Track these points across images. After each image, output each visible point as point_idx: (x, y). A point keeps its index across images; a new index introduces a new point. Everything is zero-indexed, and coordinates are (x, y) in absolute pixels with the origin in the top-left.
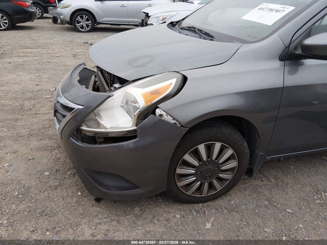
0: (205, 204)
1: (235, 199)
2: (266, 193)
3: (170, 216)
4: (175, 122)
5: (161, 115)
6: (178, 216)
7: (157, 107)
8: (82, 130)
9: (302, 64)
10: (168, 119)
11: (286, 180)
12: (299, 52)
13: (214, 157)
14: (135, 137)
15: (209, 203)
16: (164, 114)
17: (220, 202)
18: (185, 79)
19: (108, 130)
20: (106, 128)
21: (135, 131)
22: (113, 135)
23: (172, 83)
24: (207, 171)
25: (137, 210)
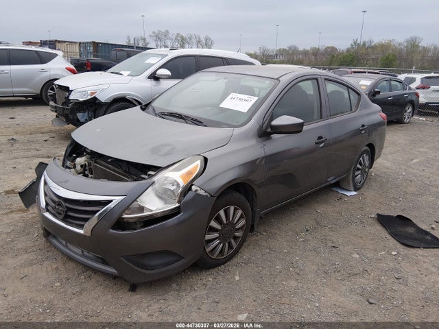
0: (226, 265)
1: (245, 254)
2: (264, 244)
3: (204, 282)
4: (206, 194)
5: (196, 190)
6: (210, 279)
7: (192, 185)
8: (124, 218)
9: (271, 138)
10: (202, 192)
11: (273, 232)
12: (269, 130)
13: (231, 219)
14: (179, 213)
15: (228, 263)
16: (199, 189)
17: (235, 260)
18: (206, 160)
19: (153, 212)
20: (152, 211)
21: (178, 207)
22: (159, 216)
23: (198, 164)
24: (227, 232)
25: (174, 285)
